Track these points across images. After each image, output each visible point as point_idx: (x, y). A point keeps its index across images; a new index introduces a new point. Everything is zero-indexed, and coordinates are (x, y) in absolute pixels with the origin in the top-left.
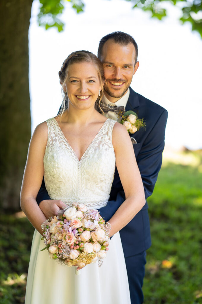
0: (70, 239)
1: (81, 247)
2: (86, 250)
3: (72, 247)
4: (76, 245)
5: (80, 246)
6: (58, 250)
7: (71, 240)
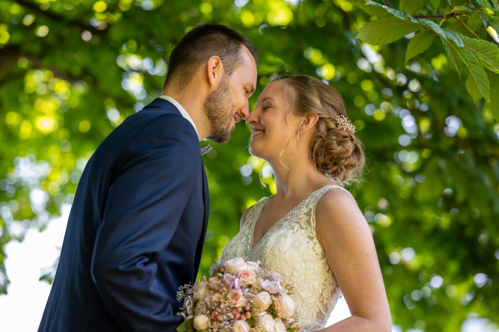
0: (236, 298)
1: (254, 313)
2: (263, 324)
3: (238, 315)
4: (244, 311)
5: (252, 312)
6: (210, 323)
7: (236, 300)
